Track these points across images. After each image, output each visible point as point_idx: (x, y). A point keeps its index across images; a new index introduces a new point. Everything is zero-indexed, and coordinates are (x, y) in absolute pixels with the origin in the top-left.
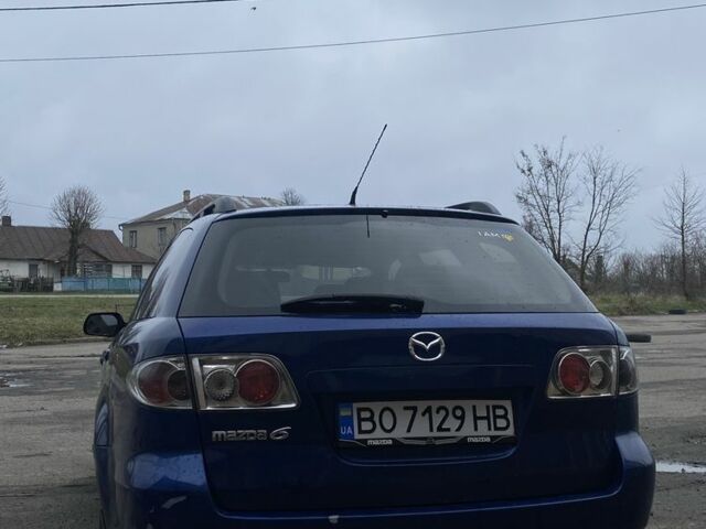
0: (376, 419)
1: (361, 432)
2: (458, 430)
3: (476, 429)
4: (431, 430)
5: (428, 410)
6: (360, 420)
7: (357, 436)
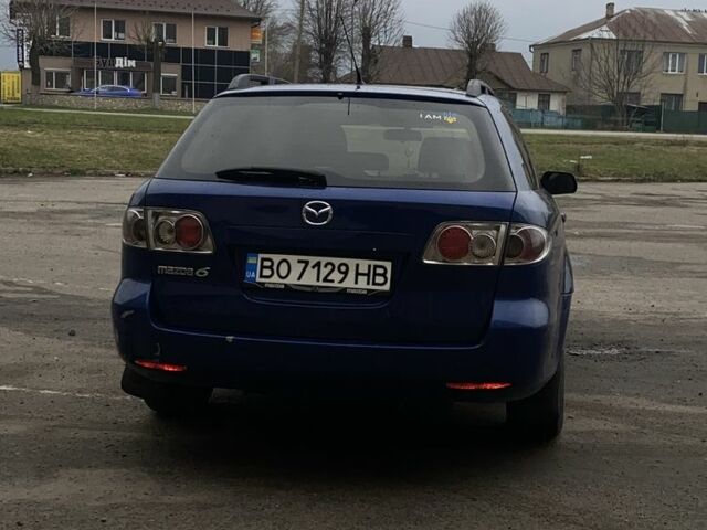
0: (275, 268)
1: (261, 276)
2: (341, 282)
3: (356, 282)
4: (318, 280)
5: (318, 265)
6: (263, 267)
7: (259, 280)
